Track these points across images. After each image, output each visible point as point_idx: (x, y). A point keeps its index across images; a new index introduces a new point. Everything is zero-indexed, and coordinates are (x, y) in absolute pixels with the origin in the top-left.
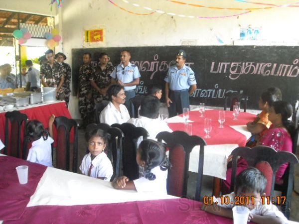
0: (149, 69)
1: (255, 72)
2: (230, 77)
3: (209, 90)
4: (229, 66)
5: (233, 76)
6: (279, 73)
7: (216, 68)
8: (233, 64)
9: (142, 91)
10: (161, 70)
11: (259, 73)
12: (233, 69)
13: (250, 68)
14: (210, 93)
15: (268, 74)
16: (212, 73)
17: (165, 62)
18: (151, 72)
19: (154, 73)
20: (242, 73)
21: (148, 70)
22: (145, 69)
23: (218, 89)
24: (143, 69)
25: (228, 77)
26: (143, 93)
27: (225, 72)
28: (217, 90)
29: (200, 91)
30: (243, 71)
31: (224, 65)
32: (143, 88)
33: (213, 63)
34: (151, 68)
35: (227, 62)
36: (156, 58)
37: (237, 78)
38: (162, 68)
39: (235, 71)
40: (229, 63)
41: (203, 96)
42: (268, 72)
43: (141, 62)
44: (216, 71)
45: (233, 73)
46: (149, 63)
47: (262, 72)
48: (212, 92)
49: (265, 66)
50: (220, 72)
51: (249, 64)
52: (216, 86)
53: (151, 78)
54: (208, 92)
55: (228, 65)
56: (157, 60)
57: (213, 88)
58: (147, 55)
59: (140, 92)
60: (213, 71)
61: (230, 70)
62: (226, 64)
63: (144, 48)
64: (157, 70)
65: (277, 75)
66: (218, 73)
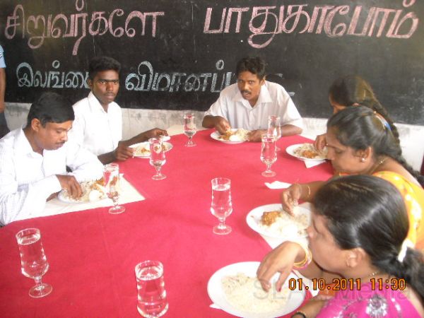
0: (68, 32)
1: (309, 28)
2: (250, 42)
3: (203, 75)
4: (246, 16)
5: (258, 39)
6: (367, 31)
7: (216, 22)
8: (255, 9)
9: (60, 84)
10: (93, 34)
11: (319, 31)
12: (257, 23)
13: (297, 20)
14: (205, 81)
15: (341, 34)
16: (209, 35)
17: (100, 14)
18: (74, 39)
19: (80, 40)
20: (280, 31)
21: (66, 35)
22: (59, 33)
23: (225, 71)
24: (56, 33)
25: (246, 41)
26: (61, 86)
27: (237, 30)
28: (221, 74)
29: (183, 79)
30: (281, 27)
31: (235, 15)
32: (60, 76)
33: (210, 10)
34: (72, 31)
35: (243, 5)
36: (80, 5)
37: (267, 43)
38: (94, 29)
39: (263, 27)
40: (246, 9)
41: (190, 90)
42: (341, 28)
43: (50, 17)
44: (218, 28)
45: (256, 31)
46: (66, 19)
47: (327, 29)
48: (210, 80)
49: (334, 12)
50: (227, 31)
51: (295, 10)
52: (220, 64)
53: (75, 52)
54: (202, 80)
55: (244, 14)
56: (84, 11)
57: (213, 70)
59: (55, 86)
60: (210, 29)
61: (250, 25)
62: (239, 11)
64: (84, 35)
65: (363, 34)
66: (223, 34)
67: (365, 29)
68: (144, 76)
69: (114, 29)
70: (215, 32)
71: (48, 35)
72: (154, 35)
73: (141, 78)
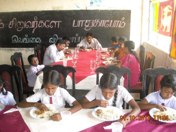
0: (31, 26)
1: (100, 25)
2: (85, 29)
3: (72, 38)
4: (84, 23)
5: (87, 28)
6: (114, 26)
7: (76, 24)
8: (86, 21)
9: (27, 41)
10: (40, 27)
11: (102, 26)
13: (97, 24)
14: (73, 40)
15: (108, 27)
17: (42, 21)
18: (33, 28)
19: (35, 29)
20: (93, 26)
21: (30, 27)
22: (28, 27)
24: (27, 26)
25: (84, 29)
26: (28, 42)
27: (82, 26)
28: (77, 38)
30: (93, 25)
32: (28, 39)
33: (74, 21)
34: (32, 26)
35: (83, 20)
36: (36, 19)
37: (90, 29)
38: (40, 26)
39: (88, 25)
40: (84, 21)
42: (108, 25)
43: (25, 22)
45: (87, 26)
46: (31, 23)
47: (104, 26)
48: (74, 39)
49: (106, 21)
50: (79, 26)
51: (96, 21)
52: (77, 35)
53: (33, 32)
54: (72, 39)
56: (37, 20)
57: (75, 36)
58: (29, 17)
59: (26, 42)
60: (74, 26)
61: (85, 25)
62: (82, 21)
63: (27, 12)
64: (37, 27)
65: (113, 27)
66: (78, 27)
67: (113, 25)
68: (55, 39)
69: (46, 26)
70: (76, 26)
71: (24, 27)
72: (58, 27)
73: (54, 39)
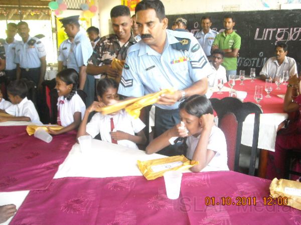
3: (253, 59)
4: (275, 33)
7: (260, 35)
8: (279, 30)
12: (280, 35)
13: (298, 34)
14: (254, 62)
16: (257, 41)
20: (290, 40)
23: (263, 57)
25: (274, 44)
27: (270, 38)
28: (261, 59)
29: (243, 61)
30: (291, 38)
31: (269, 32)
33: (258, 29)
35: (273, 28)
36: (196, 26)
39: (282, 38)
40: (275, 29)
41: (247, 65)
44: (261, 38)
45: (279, 39)
48: (256, 61)
50: (265, 39)
51: (297, 30)
52: (261, 54)
54: (252, 61)
55: (274, 31)
56: (198, 28)
57: (257, 56)
60: (258, 37)
61: (276, 36)
62: (272, 30)
66: (263, 40)
70: (260, 39)
